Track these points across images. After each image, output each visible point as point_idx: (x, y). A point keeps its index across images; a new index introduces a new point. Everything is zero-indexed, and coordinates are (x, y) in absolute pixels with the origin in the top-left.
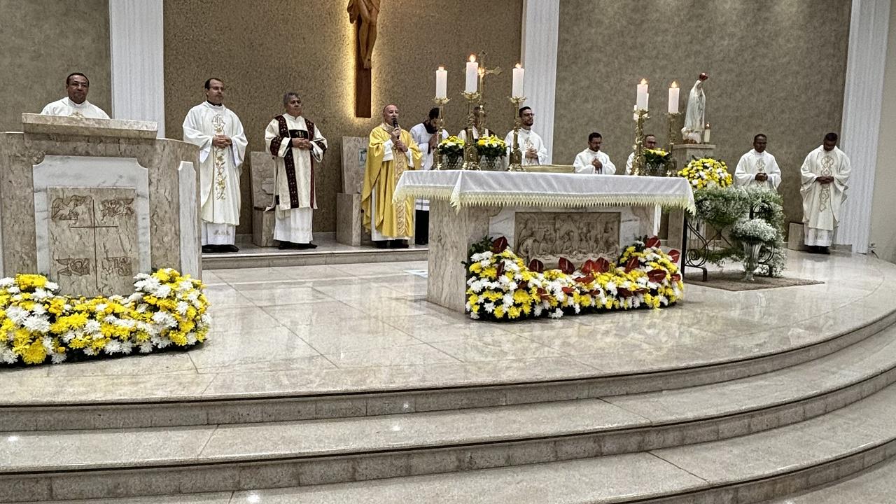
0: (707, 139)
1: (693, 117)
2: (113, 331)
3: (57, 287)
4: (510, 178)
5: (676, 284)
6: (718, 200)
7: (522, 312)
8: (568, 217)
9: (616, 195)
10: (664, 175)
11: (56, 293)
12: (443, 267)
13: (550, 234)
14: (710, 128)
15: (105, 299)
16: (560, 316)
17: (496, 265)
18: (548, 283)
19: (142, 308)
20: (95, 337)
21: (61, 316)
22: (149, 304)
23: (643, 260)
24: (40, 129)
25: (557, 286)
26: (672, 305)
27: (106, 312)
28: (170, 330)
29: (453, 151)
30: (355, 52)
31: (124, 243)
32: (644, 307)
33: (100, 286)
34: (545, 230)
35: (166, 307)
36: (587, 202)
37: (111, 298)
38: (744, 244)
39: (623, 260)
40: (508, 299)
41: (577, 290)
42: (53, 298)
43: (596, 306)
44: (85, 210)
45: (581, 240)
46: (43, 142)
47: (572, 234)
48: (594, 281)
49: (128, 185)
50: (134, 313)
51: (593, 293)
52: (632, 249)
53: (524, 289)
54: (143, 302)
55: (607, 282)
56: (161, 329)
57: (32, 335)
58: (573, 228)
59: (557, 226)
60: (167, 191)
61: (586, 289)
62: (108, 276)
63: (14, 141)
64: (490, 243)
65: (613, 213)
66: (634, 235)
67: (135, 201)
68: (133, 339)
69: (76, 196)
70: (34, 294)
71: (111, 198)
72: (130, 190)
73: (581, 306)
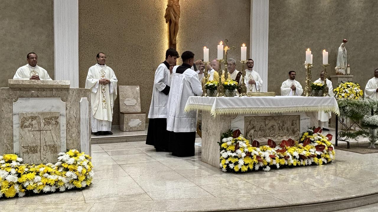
0: (349, 72)
1: (341, 62)
2: (47, 181)
3: (22, 160)
4: (241, 100)
5: (330, 152)
6: (353, 106)
7: (249, 168)
8: (272, 118)
9: (297, 107)
10: (322, 96)
11: (21, 163)
12: (209, 144)
13: (263, 127)
14: (350, 67)
15: (44, 165)
16: (269, 170)
17: (235, 144)
18: (262, 153)
19: (61, 170)
20: (39, 184)
21: (23, 174)
22: (65, 168)
23: (313, 140)
24: (16, 86)
25: (267, 154)
26: (329, 163)
27: (44, 172)
28: (74, 180)
29: (212, 88)
30: (169, 37)
31: (54, 138)
32: (314, 164)
33: (42, 158)
34: (260, 125)
35: (72, 169)
36: (282, 111)
37: (47, 164)
38: (369, 128)
39: (302, 140)
40: (241, 162)
41: (277, 156)
42: (20, 165)
43: (288, 165)
44: (36, 123)
45: (280, 130)
46: (18, 92)
47: (274, 127)
48: (287, 151)
49: (56, 110)
50: (57, 172)
51: (286, 158)
52: (306, 134)
53: (249, 156)
54: (61, 166)
55: (293, 152)
56: (70, 180)
57: (9, 183)
58: (276, 124)
59: (266, 123)
60: (75, 112)
61: (282, 156)
62: (46, 154)
63: (4, 92)
64: (232, 132)
65: (296, 115)
66: (308, 126)
67: (59, 117)
68: (56, 185)
69: (32, 116)
70: (11, 164)
71: (48, 116)
72: (57, 113)
73: (280, 164)
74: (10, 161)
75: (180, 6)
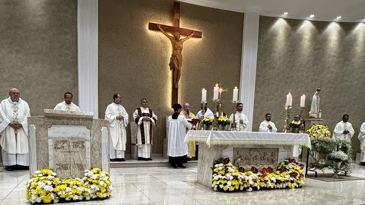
1: (314, 107)
2: (76, 191)
3: (56, 174)
4: (231, 134)
5: (302, 178)
6: (323, 143)
7: (235, 189)
8: (256, 149)
9: (276, 141)
10: (298, 133)
11: (55, 177)
12: (203, 170)
15: (73, 179)
16: (251, 191)
17: (225, 169)
18: (246, 177)
19: (87, 183)
20: (69, 194)
21: (57, 185)
22: (90, 182)
23: (288, 168)
24: (50, 115)
25: (250, 178)
26: (300, 187)
27: (73, 184)
28: (97, 192)
29: (207, 123)
31: (81, 158)
32: (287, 188)
33: (72, 174)
35: (96, 183)
36: (264, 143)
37: (76, 179)
38: (334, 162)
39: (279, 168)
41: (259, 180)
43: (266, 187)
44: (66, 146)
45: (261, 159)
46: (52, 120)
47: (257, 157)
48: (266, 177)
49: (82, 136)
50: (84, 185)
51: (266, 182)
52: (283, 163)
53: (236, 179)
54: (87, 181)
55: (271, 177)
56: (94, 191)
57: (46, 192)
58: (258, 155)
59: (251, 154)
60: (97, 139)
61: (262, 180)
62: (75, 171)
63: (41, 119)
64: (222, 160)
65: (275, 148)
66: (284, 157)
67: (85, 142)
68: (83, 195)
69: (63, 140)
70: (47, 177)
71: (76, 141)
72: (83, 138)
73: (260, 187)
74: (46, 175)
75: (183, 56)
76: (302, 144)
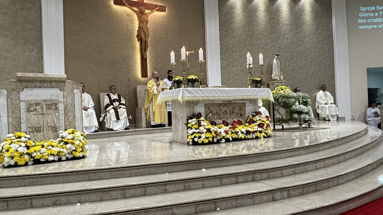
1: (275, 71)
2: (51, 152)
3: (29, 137)
4: (201, 90)
5: (269, 129)
6: (284, 98)
7: (209, 141)
8: (225, 105)
9: (242, 96)
11: (29, 139)
13: (218, 112)
15: (48, 141)
16: (224, 142)
17: (198, 123)
18: (218, 129)
19: (62, 144)
20: (44, 154)
21: (31, 147)
22: (65, 142)
23: (255, 120)
24: (23, 79)
25: (222, 130)
26: (268, 137)
27: (48, 145)
28: (73, 151)
29: (178, 81)
31: (54, 120)
32: (257, 138)
33: (45, 136)
34: (216, 110)
35: (71, 143)
36: (231, 98)
37: (50, 140)
39: (248, 121)
40: (203, 136)
41: (230, 132)
43: (238, 138)
44: (39, 108)
45: (231, 114)
46: (24, 83)
47: (227, 111)
48: (236, 129)
49: (55, 98)
50: (59, 145)
51: (236, 133)
52: (251, 116)
53: (209, 132)
54: (63, 141)
55: (242, 129)
56: (69, 151)
57: (20, 154)
58: (228, 109)
59: (221, 109)
60: (70, 100)
61: (233, 131)
62: (48, 133)
63: (13, 83)
64: (195, 115)
65: (242, 103)
66: (251, 111)
67: (58, 104)
68: (59, 155)
69: (36, 103)
70: (21, 139)
71: (49, 103)
72: (57, 100)
73: (232, 138)
75: (149, 28)
76: (265, 98)
